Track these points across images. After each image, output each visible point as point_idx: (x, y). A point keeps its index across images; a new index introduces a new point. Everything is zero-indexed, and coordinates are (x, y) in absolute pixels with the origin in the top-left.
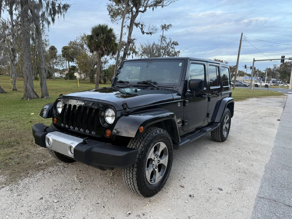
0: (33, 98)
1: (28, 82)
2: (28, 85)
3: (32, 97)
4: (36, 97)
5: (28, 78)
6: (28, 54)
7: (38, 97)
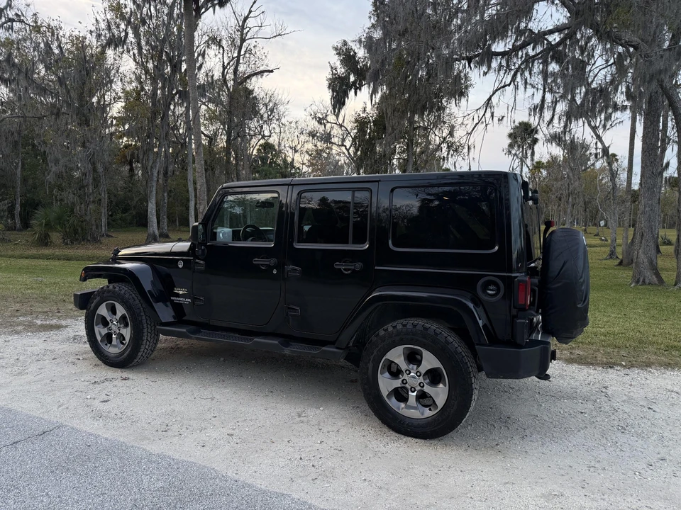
0: (649, 284)
1: (643, 245)
2: (640, 251)
3: (647, 281)
4: (657, 283)
5: (643, 235)
6: (649, 181)
7: (661, 281)
